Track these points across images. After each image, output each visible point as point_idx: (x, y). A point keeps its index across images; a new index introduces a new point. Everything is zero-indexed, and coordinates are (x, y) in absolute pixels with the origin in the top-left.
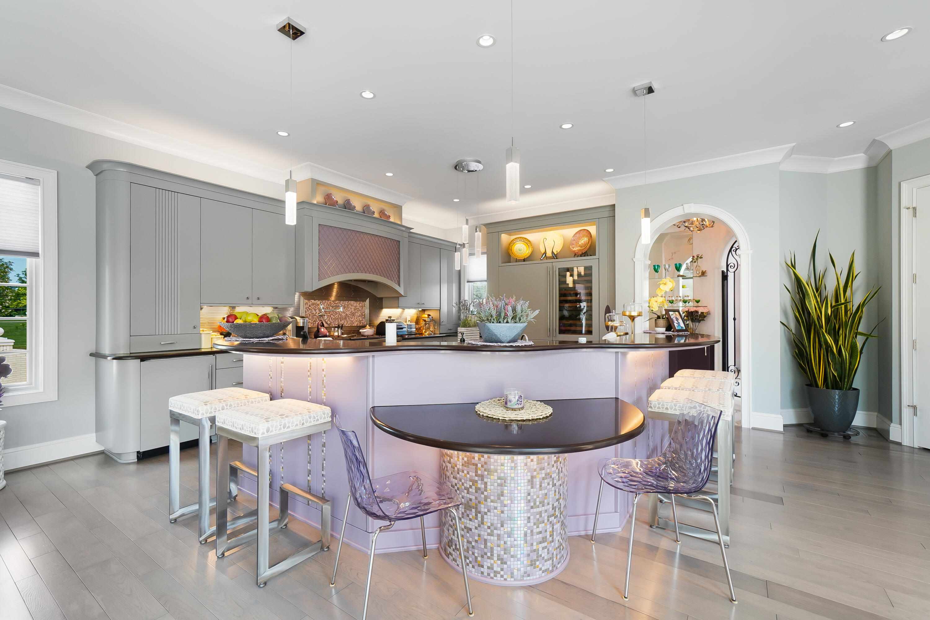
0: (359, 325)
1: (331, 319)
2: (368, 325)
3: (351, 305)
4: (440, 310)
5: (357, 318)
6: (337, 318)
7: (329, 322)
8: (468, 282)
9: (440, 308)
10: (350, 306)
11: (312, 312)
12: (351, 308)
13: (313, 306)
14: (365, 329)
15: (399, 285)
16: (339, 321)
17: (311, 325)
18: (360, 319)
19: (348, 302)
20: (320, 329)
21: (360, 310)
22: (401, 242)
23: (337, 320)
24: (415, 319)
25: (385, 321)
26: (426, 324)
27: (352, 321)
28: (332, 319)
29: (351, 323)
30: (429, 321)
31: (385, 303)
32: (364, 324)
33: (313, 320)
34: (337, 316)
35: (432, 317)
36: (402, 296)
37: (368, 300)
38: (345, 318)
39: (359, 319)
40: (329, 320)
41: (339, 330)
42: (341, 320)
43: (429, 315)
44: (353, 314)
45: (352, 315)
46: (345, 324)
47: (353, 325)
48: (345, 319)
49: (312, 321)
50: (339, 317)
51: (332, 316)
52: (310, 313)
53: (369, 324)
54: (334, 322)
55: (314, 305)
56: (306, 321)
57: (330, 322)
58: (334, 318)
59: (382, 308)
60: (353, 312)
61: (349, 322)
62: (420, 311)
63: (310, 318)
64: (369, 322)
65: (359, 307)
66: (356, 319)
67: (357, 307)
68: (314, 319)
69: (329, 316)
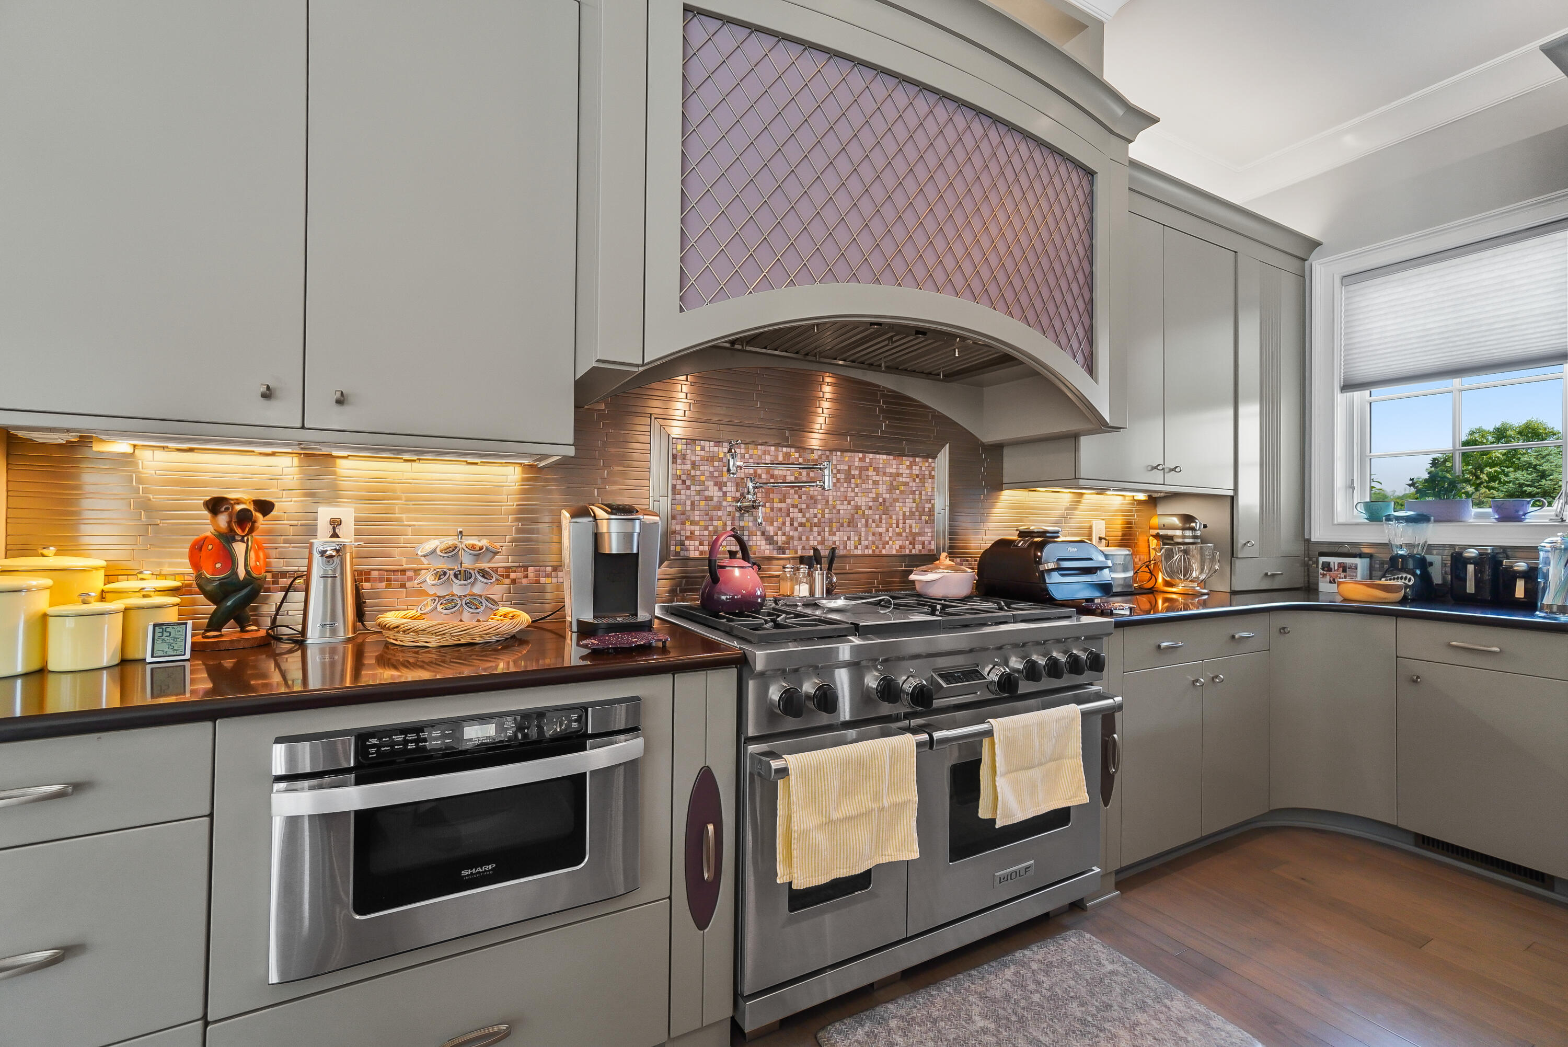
0: (907, 552)
1: (792, 525)
2: (944, 555)
3: (876, 470)
4: (1232, 498)
5: (901, 522)
6: (815, 520)
7: (780, 539)
8: (1348, 387)
9: (1236, 489)
10: (871, 473)
11: (706, 493)
12: (876, 483)
13: (711, 469)
14: (930, 571)
15: (1091, 369)
16: (827, 534)
17: (701, 548)
18: (911, 527)
19: (864, 457)
20: (723, 567)
21: (913, 493)
22: (1100, 181)
23: (815, 529)
24: (1120, 533)
25: (1015, 538)
26: (1169, 555)
27: (881, 534)
28: (796, 524)
29: (873, 543)
30: (1191, 541)
31: (1011, 465)
32: (927, 547)
33: (711, 528)
34: (816, 511)
35: (1205, 526)
36: (1101, 426)
37: (944, 457)
38: (852, 523)
39: (908, 526)
40: (780, 529)
41: (817, 574)
42: (834, 529)
43: (1188, 519)
44: (884, 507)
45: (878, 509)
46: (851, 545)
47: (884, 552)
48: (849, 526)
49: (706, 533)
50: (827, 516)
51: (794, 512)
52: (698, 498)
53: (951, 547)
54: (804, 538)
55: (716, 464)
56: (637, 530)
57: (784, 538)
58: (804, 520)
59: (998, 486)
60: (884, 499)
61: (867, 540)
62: (1140, 502)
63: (697, 518)
64: (950, 539)
65: (908, 480)
66: (897, 526)
67: (901, 480)
68: (715, 523)
69: (780, 509)
